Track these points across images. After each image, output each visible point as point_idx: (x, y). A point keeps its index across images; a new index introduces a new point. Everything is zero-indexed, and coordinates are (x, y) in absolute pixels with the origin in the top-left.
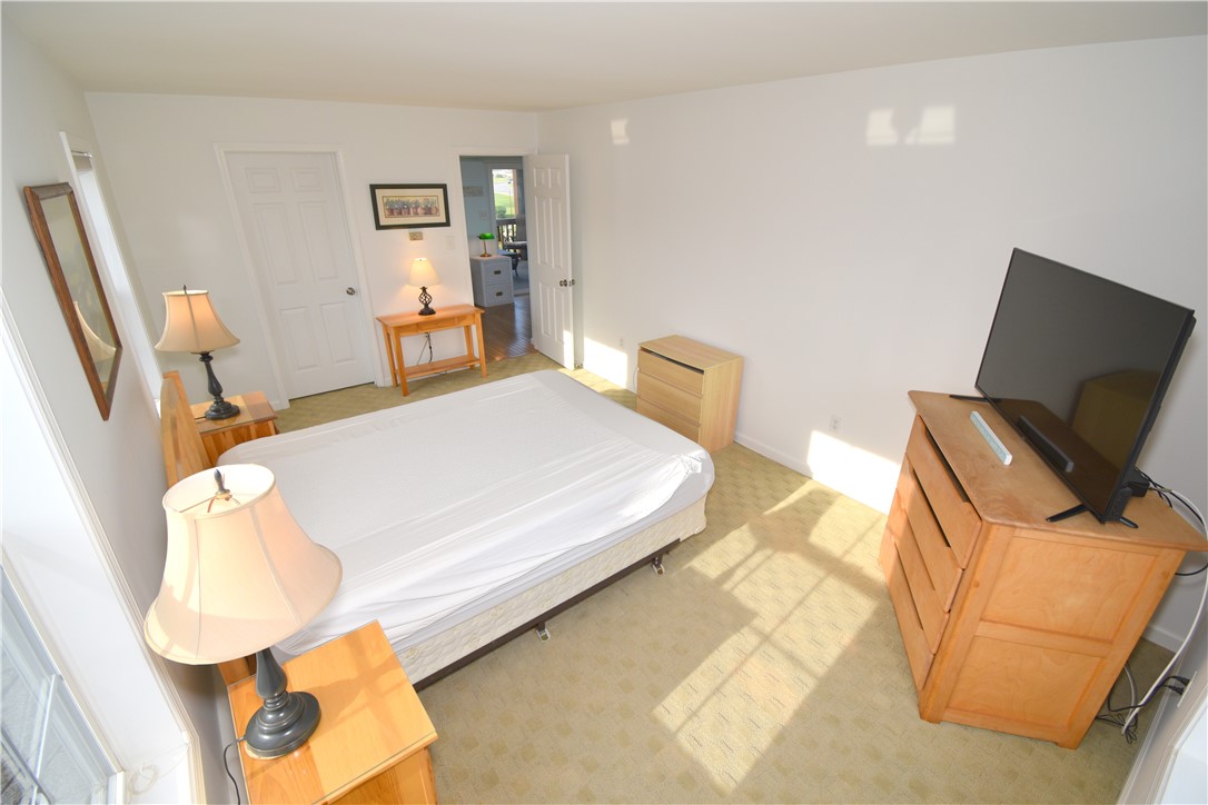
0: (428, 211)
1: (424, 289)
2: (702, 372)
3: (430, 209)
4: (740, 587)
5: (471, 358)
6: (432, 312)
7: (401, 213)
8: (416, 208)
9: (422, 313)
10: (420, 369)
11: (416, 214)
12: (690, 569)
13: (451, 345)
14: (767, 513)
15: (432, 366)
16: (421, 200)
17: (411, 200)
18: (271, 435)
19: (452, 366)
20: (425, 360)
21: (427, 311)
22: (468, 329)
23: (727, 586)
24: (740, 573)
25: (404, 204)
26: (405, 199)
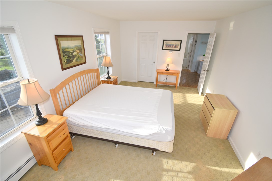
0: (175, 47)
1: (168, 65)
2: (214, 109)
3: (176, 46)
4: (167, 177)
5: (176, 84)
6: (169, 70)
7: (169, 47)
8: (173, 46)
9: (166, 70)
10: (163, 83)
11: (172, 47)
12: (162, 160)
13: (172, 79)
14: (208, 166)
15: (166, 83)
16: (174, 44)
17: (172, 44)
18: (112, 84)
19: (171, 84)
20: (165, 81)
21: (168, 70)
22: (177, 77)
23: (165, 173)
24: (172, 173)
25: (170, 44)
26: (170, 43)
